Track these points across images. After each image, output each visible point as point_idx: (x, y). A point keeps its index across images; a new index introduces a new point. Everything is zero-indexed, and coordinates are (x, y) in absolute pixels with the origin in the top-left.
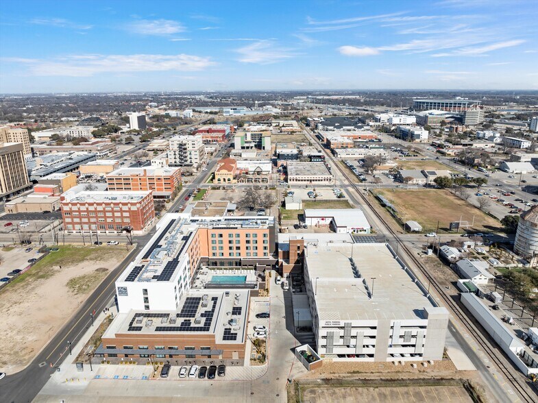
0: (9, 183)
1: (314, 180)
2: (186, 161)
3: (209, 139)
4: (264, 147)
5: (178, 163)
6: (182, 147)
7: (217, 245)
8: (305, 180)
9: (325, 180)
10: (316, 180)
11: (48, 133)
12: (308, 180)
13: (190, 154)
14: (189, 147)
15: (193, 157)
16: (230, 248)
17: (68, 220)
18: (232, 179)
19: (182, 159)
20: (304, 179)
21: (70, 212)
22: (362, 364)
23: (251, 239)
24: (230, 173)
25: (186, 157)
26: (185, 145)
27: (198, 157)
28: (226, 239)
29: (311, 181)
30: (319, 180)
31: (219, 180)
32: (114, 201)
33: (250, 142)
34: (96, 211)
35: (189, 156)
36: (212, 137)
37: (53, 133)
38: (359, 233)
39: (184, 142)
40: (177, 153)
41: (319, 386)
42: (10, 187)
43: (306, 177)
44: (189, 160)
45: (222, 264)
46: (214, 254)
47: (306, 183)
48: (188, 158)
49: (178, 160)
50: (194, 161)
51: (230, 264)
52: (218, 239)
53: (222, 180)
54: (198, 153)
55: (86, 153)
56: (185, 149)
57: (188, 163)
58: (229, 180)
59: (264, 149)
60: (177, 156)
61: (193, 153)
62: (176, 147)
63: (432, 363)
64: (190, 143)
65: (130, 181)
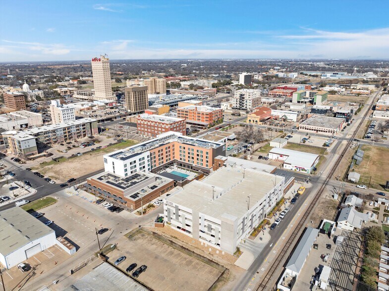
0: (136, 107)
1: (320, 131)
2: (243, 106)
3: (281, 94)
4: (315, 103)
5: (238, 107)
6: (242, 97)
7: (182, 154)
8: (312, 130)
9: (329, 132)
10: (322, 131)
11: (188, 83)
12: (315, 130)
13: (246, 102)
14: (247, 97)
15: (248, 104)
16: (189, 157)
17: (139, 128)
18: (258, 121)
19: (241, 105)
20: (311, 128)
21: (140, 124)
22: (184, 236)
23: (199, 153)
24: (257, 117)
25: (243, 103)
26: (244, 95)
27: (251, 104)
28: (187, 151)
29: (317, 131)
30: (324, 131)
31: (250, 121)
32: (162, 122)
33: (308, 98)
34: (151, 126)
35: (245, 103)
36: (283, 93)
37: (191, 83)
38: (301, 171)
39: (243, 93)
40: (238, 100)
41: (149, 234)
42: (137, 109)
43: (314, 127)
44: (245, 106)
45: (184, 166)
46: (181, 159)
47: (313, 132)
48: (245, 104)
49: (238, 105)
50: (248, 107)
51: (188, 167)
52: (182, 149)
53: (252, 121)
54: (251, 102)
55: (192, 96)
56: (244, 98)
57: (244, 108)
58: (256, 122)
59: (315, 104)
60: (238, 102)
61: (248, 101)
62: (238, 96)
63: (223, 253)
64: (248, 94)
65: (188, 113)
